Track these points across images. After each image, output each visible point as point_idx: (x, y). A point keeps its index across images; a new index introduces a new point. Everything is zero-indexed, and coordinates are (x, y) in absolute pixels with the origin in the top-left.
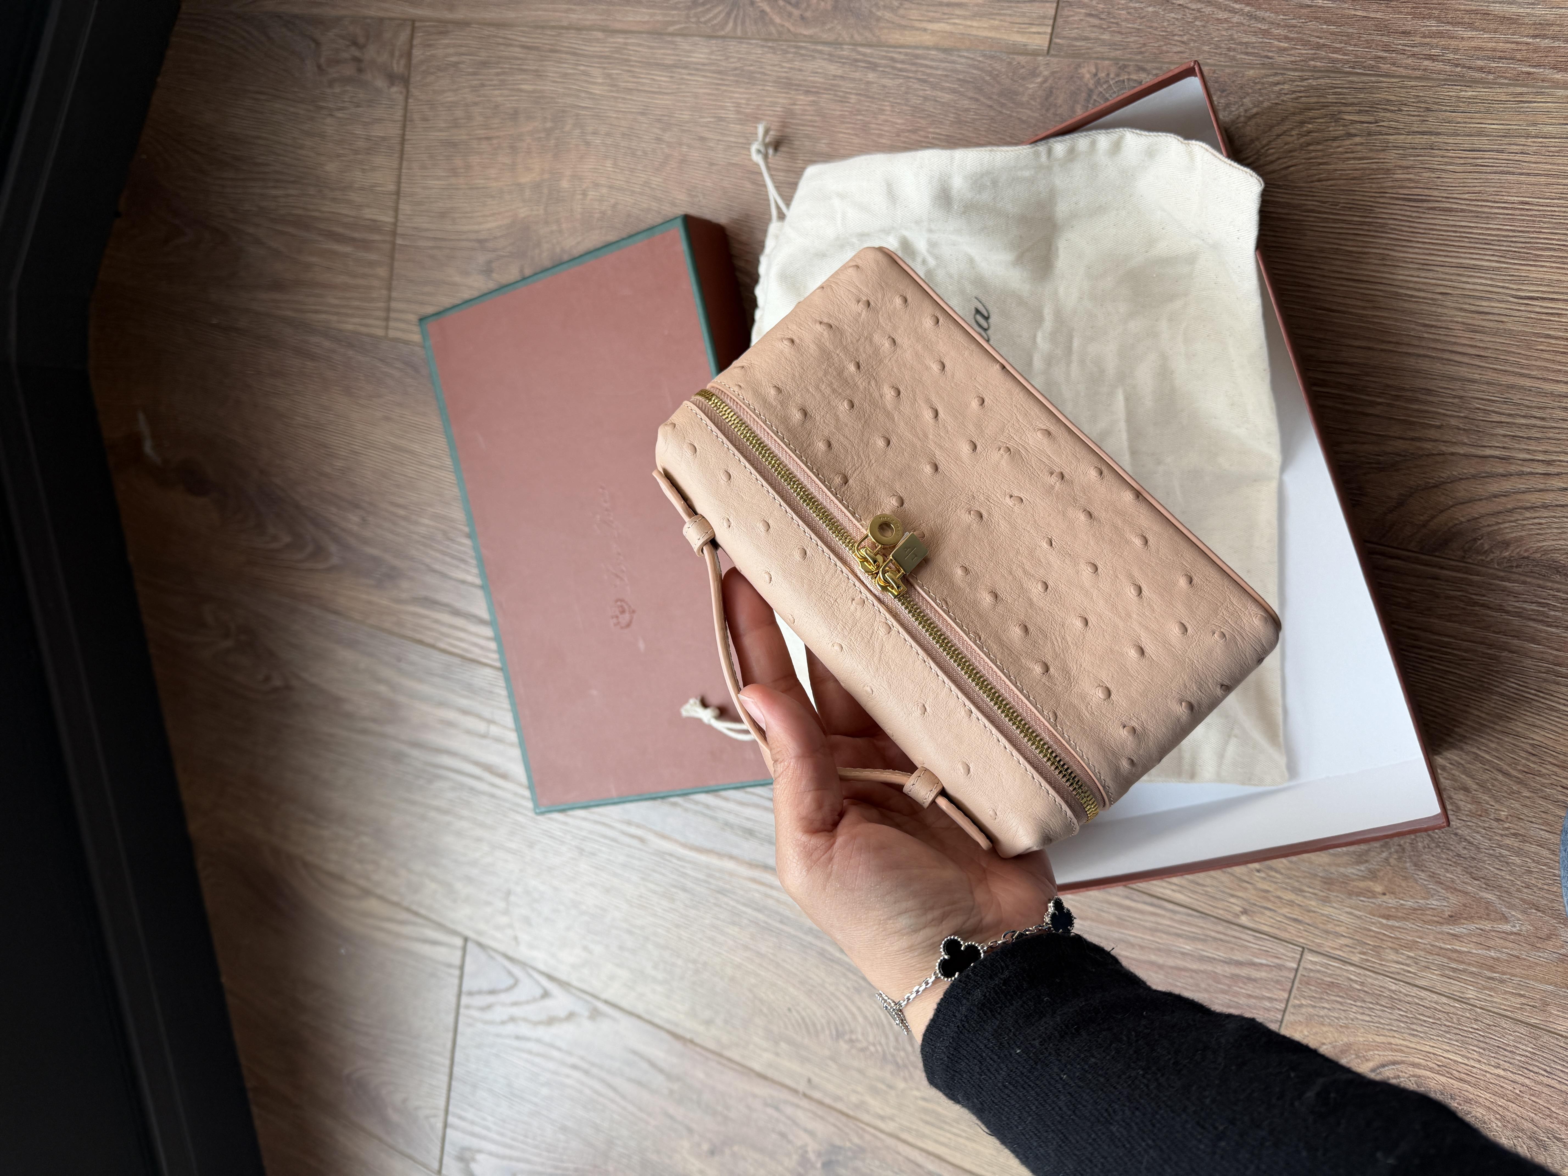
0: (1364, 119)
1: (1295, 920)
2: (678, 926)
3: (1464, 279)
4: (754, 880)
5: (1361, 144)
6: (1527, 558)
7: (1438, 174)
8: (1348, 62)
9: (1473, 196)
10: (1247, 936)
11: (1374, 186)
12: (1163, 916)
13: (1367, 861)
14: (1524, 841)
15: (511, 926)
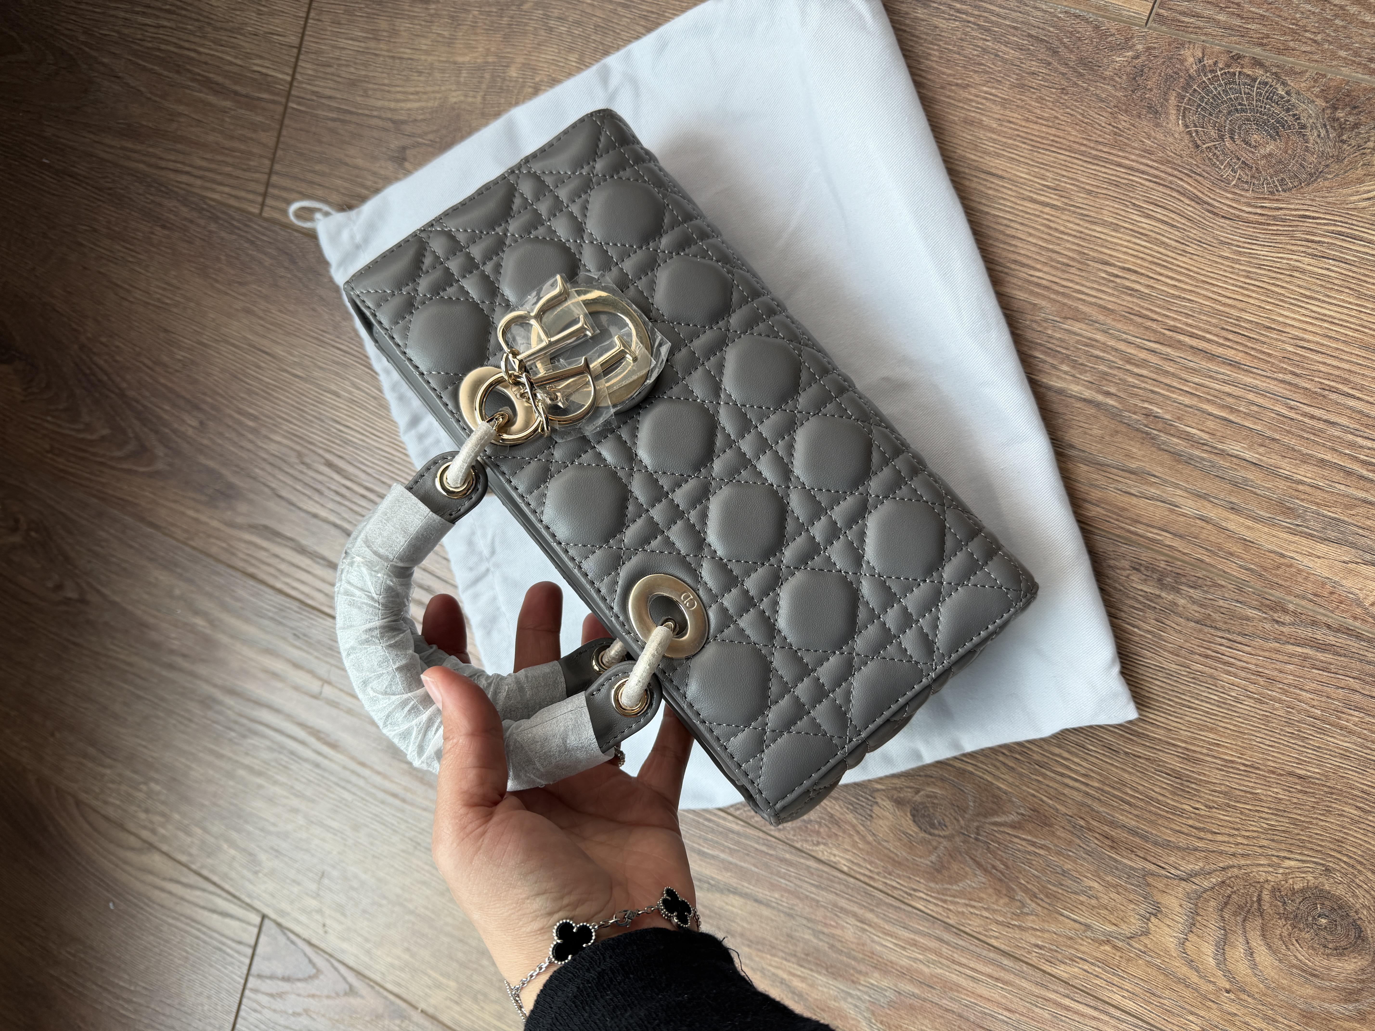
15: (320, 911)
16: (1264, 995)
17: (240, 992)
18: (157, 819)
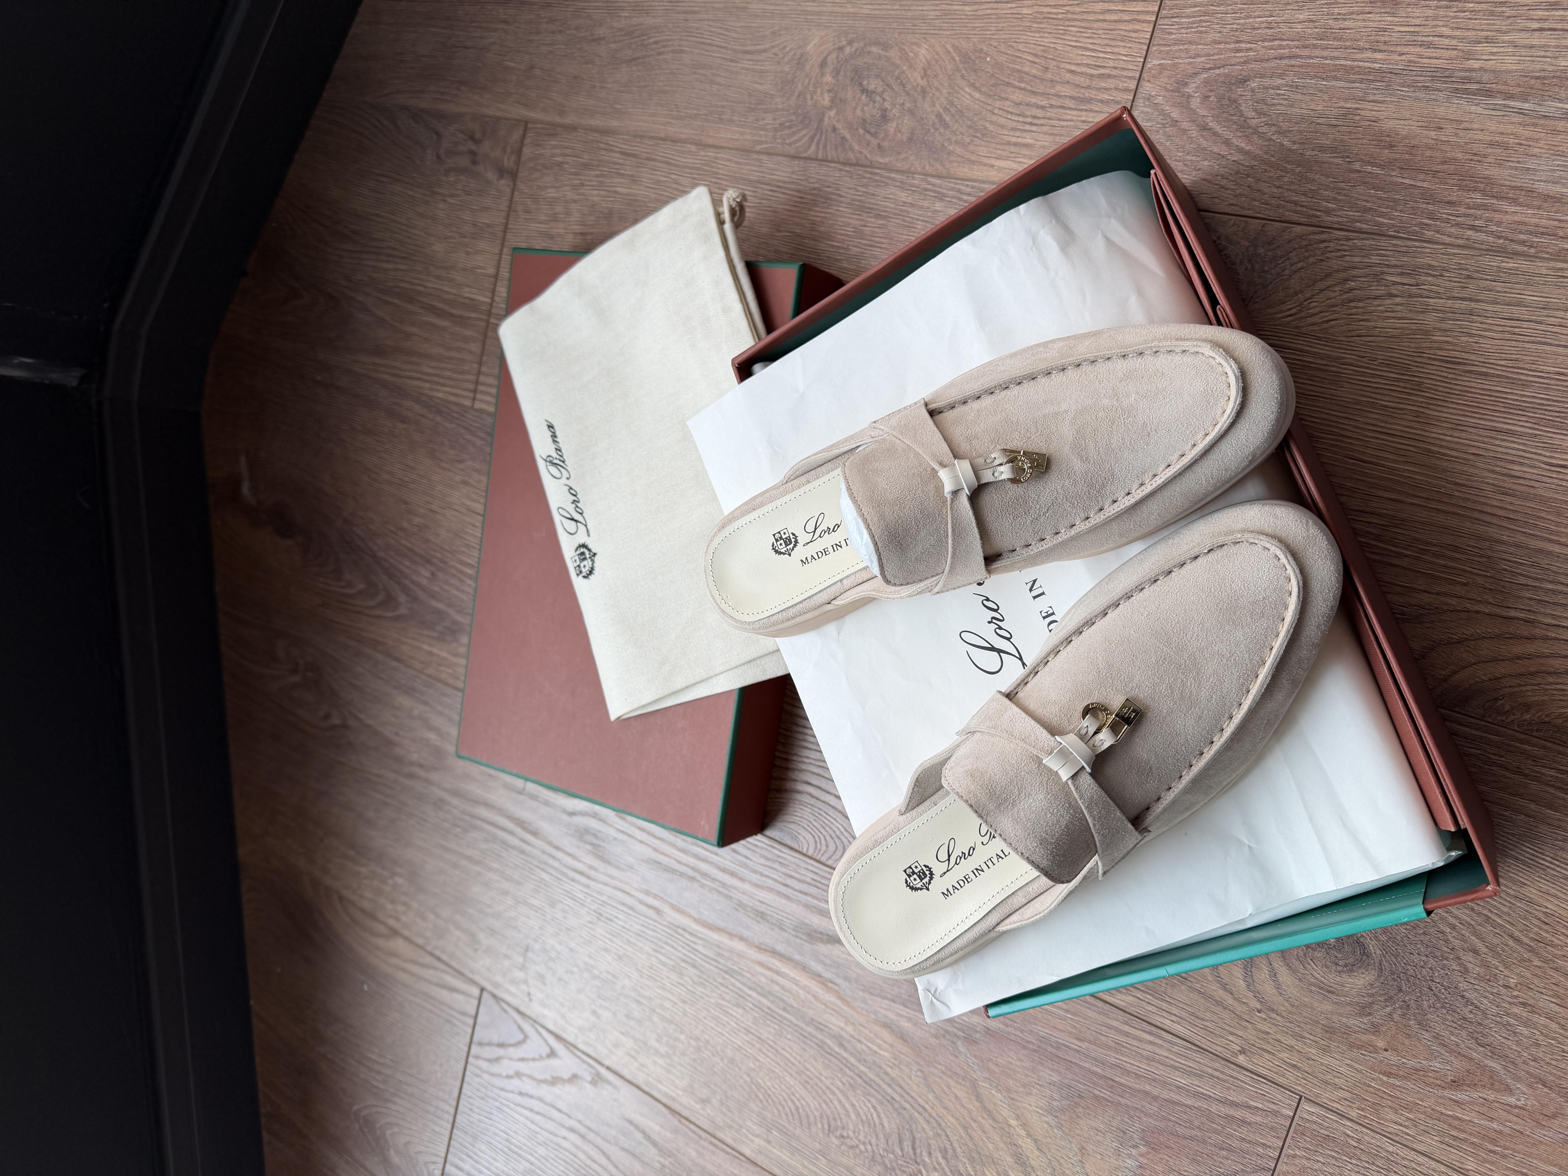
0: (1405, 281)
1: (1294, 1066)
2: (684, 1002)
3: (1497, 442)
4: (762, 964)
5: (1402, 304)
6: (1548, 723)
7: (1476, 339)
8: (1393, 226)
9: (1510, 363)
10: (1243, 1076)
11: (1412, 345)
12: (1161, 1046)
13: (1370, 1014)
14: (1532, 1012)
15: (526, 982)
16: (1290, 1013)
17: (464, 1058)
18: (401, 908)
